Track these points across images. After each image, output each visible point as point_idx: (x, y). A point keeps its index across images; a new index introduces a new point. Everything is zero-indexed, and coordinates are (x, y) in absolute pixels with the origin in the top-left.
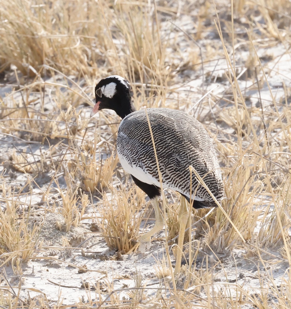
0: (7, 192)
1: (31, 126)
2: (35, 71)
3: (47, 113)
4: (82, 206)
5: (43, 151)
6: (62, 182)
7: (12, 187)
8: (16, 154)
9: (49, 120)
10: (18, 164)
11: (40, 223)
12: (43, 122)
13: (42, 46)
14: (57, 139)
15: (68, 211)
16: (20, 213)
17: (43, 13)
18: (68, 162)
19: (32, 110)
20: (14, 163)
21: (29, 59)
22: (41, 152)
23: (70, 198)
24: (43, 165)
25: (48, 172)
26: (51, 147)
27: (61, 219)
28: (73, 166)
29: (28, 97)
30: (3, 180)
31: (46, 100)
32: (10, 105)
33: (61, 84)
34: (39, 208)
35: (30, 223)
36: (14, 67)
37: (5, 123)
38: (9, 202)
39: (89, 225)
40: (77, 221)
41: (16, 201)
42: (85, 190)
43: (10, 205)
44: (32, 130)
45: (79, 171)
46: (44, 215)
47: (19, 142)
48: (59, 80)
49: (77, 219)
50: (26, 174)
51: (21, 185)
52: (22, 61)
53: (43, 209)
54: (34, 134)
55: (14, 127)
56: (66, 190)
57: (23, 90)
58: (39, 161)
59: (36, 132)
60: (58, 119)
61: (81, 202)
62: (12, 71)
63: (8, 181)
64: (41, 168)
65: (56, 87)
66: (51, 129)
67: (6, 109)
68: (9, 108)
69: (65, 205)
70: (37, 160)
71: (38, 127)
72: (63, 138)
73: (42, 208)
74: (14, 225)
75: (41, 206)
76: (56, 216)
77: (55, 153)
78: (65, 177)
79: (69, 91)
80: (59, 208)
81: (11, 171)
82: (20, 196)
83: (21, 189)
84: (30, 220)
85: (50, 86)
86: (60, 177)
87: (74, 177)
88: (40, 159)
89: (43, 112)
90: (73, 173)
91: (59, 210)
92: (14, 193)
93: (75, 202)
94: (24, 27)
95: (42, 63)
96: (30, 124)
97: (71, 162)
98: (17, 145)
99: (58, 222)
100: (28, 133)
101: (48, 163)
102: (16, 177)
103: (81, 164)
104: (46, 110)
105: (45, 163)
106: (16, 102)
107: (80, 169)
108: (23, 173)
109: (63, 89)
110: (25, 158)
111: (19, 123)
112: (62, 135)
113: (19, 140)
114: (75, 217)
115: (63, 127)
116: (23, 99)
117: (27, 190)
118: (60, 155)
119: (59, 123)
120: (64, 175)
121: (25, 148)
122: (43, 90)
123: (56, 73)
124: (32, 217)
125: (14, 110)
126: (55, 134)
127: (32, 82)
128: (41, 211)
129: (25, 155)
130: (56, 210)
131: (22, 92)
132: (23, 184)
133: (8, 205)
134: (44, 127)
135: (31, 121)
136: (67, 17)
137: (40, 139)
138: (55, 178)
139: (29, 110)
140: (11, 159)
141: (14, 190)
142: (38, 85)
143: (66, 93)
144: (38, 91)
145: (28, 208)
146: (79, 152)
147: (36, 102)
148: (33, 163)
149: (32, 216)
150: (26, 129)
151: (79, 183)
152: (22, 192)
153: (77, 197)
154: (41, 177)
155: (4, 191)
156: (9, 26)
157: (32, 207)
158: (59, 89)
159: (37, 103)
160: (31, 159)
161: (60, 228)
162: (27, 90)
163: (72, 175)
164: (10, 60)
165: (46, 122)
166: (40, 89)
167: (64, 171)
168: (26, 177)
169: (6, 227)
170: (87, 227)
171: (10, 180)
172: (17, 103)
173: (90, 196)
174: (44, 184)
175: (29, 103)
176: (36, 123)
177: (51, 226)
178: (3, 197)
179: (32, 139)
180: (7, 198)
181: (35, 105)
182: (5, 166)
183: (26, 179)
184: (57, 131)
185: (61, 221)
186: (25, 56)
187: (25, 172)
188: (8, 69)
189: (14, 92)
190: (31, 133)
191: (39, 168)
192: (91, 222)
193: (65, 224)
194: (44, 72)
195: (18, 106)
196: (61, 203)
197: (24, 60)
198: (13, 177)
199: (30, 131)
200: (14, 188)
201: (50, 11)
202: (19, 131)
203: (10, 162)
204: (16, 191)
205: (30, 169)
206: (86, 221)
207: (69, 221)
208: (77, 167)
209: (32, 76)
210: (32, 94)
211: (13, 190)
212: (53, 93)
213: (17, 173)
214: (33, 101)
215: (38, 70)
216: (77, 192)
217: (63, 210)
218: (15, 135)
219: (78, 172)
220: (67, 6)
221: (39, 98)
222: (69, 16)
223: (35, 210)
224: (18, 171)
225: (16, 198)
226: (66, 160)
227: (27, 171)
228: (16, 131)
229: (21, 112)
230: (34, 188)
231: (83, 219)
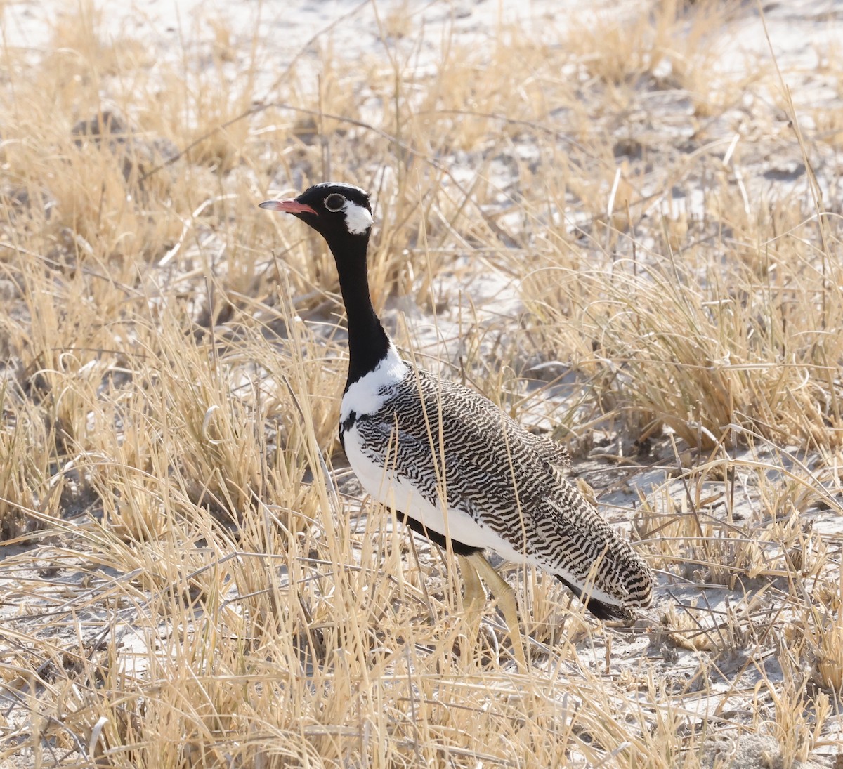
0: (657, 690)
1: (706, 552)
2: (713, 438)
3: (740, 524)
4: (816, 719)
5: (732, 604)
6: (773, 669)
7: (668, 681)
8: (675, 610)
9: (744, 539)
10: (680, 632)
11: (728, 754)
12: (733, 543)
13: (728, 384)
14: (762, 579)
15: (787, 728)
16: (686, 734)
17: (729, 316)
18: (786, 625)
19: (708, 519)
20: (671, 629)
21: (702, 413)
22: (728, 605)
23: (790, 703)
24: (732, 632)
25: (743, 648)
26: (746, 595)
27: (772, 746)
28: (796, 634)
29: (699, 491)
30: (648, 666)
31: (738, 497)
32: (663, 507)
33: (768, 464)
34: (725, 724)
35: (706, 755)
36: (668, 430)
37: (652, 547)
38: (663, 713)
39: (833, 759)
40: (805, 750)
41: (675, 710)
42: (822, 684)
43: (664, 717)
44: (709, 561)
45: (809, 645)
46: (736, 739)
47: (682, 586)
48: (763, 455)
49: (806, 744)
50: (698, 653)
51: (687, 676)
52: (687, 418)
53: (733, 726)
54: (712, 568)
55: (672, 555)
56: (783, 684)
57: (687, 477)
58: (724, 626)
59: (716, 565)
60: (765, 536)
61: (814, 711)
62: (666, 438)
63: (660, 668)
64: (729, 639)
65: (757, 470)
66: (749, 557)
67: (654, 517)
68: (660, 516)
69: (780, 716)
70: (719, 623)
71: (722, 554)
72: (774, 577)
73: (730, 723)
74: (672, 759)
75: (730, 720)
76: (762, 740)
77: (757, 608)
78: (780, 659)
79: (787, 478)
80: (768, 721)
81: (665, 647)
82: (685, 698)
83: (688, 683)
84: (706, 749)
85: (744, 468)
86: (769, 658)
87: (798, 658)
88: (726, 620)
89: (731, 523)
90: (795, 650)
91: (769, 728)
92: (671, 692)
93: (801, 709)
94: (690, 346)
95: (728, 419)
96: (704, 547)
97: (792, 627)
98: (679, 592)
99: (767, 753)
100: (700, 566)
101: (744, 628)
102: (676, 659)
103: (813, 631)
104: (737, 518)
105: (738, 630)
106: (673, 501)
107: (812, 642)
108: (691, 650)
109: (772, 474)
110: (695, 619)
111: (681, 547)
112: (772, 571)
113: (681, 581)
114: (801, 741)
115: (774, 553)
116: (688, 496)
117: (699, 687)
118: (769, 613)
119: (766, 544)
120: (777, 654)
121: (694, 599)
122: (731, 476)
123: (757, 442)
124: (712, 743)
125: (670, 519)
126: (757, 569)
127: (706, 461)
128: (729, 730)
129: (694, 613)
130: (760, 725)
131: (687, 482)
132: (692, 673)
133: (660, 717)
134: (734, 553)
135: (705, 543)
136: (779, 324)
137: (725, 579)
138: (758, 660)
139: (701, 518)
140: (665, 621)
141: (673, 686)
142: (719, 467)
143: (779, 483)
144: (720, 478)
145: (702, 723)
146: (809, 606)
147: (716, 503)
148: (712, 630)
149: (711, 739)
150: (695, 558)
151: (808, 670)
152: (688, 691)
153: (806, 699)
154: (728, 659)
155: (652, 688)
156: (659, 344)
157: (710, 722)
158: (765, 473)
159: (719, 505)
160: (706, 621)
161: (771, 764)
162: (697, 476)
163: (793, 654)
164: (661, 415)
165: (739, 543)
166: (725, 475)
167: (778, 646)
168: (697, 658)
169: (656, 764)
170: (827, 762)
171: (663, 666)
172: (677, 504)
173: (831, 698)
174: (735, 673)
175: (702, 506)
176: (717, 546)
177: (751, 760)
178: (649, 700)
179: (709, 580)
180: (658, 703)
181: (714, 507)
182: (652, 637)
183: (697, 663)
184: (761, 562)
185: (773, 751)
186: (691, 407)
187: (695, 649)
188: (658, 434)
189: (670, 480)
190: (706, 567)
191: (725, 639)
192: (834, 752)
193: (780, 757)
194: (733, 440)
195: (678, 510)
196: (771, 712)
197: (690, 414)
198: (670, 659)
199: (704, 563)
200: (673, 681)
201: (744, 313)
202: (681, 563)
203: (662, 627)
204: (676, 688)
205: (705, 642)
206: (824, 750)
207: (788, 751)
208: (805, 638)
209: (707, 448)
210: (707, 486)
211: (669, 686)
212: (751, 483)
213: (678, 650)
214: (711, 499)
215: (718, 434)
216: (804, 688)
217: (776, 726)
218: (673, 571)
219: (807, 647)
220: (778, 301)
221: (722, 494)
222: (784, 321)
223: (717, 729)
224: (679, 646)
225: (676, 702)
226: (782, 623)
227: (699, 647)
228: (675, 562)
229: (684, 523)
230: (714, 681)
231: (818, 745)
